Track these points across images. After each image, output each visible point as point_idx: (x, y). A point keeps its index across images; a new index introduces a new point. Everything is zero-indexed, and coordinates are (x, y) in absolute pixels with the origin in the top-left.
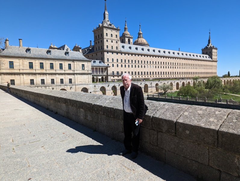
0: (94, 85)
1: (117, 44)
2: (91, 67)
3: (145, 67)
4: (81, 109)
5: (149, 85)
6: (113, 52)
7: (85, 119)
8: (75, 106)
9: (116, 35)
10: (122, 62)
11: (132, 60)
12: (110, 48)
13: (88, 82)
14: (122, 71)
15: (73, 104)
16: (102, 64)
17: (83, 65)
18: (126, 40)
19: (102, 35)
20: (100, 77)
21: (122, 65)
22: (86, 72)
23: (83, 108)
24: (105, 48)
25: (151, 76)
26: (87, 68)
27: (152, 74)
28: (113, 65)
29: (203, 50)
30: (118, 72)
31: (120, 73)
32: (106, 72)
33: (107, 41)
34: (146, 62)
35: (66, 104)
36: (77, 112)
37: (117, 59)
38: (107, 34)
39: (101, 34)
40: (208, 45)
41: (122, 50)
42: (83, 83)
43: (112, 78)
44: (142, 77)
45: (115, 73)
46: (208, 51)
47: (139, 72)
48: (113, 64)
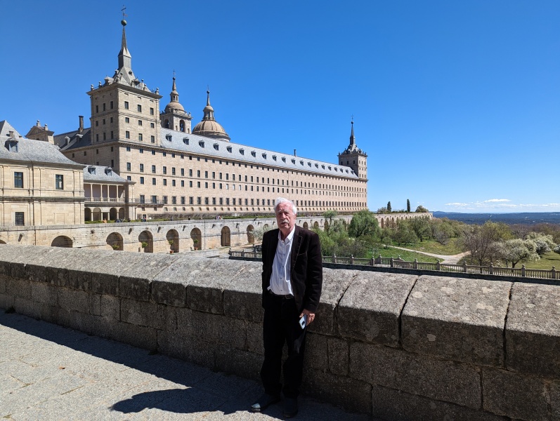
0: (89, 230)
1: (153, 130)
2: (82, 183)
3: (221, 188)
4: (107, 297)
5: (232, 230)
6: (142, 149)
7: (120, 321)
8: (83, 287)
9: (152, 109)
10: (165, 172)
11: (191, 171)
12: (134, 139)
13: (72, 220)
14: (165, 195)
15: (77, 283)
16: (113, 177)
17: (60, 178)
18: (175, 122)
19: (114, 105)
20: (106, 210)
21: (165, 180)
22: (70, 195)
23: (113, 293)
24: (122, 137)
25: (235, 209)
26: (72, 186)
27: (237, 203)
28: (142, 178)
29: (340, 156)
30: (154, 198)
31: (160, 199)
32: (123, 195)
33: (127, 120)
34: (224, 177)
35: (52, 282)
36: (92, 306)
37: (154, 167)
38: (127, 103)
39: (112, 102)
40: (350, 147)
41: (166, 144)
42: (58, 224)
43: (139, 211)
44: (215, 209)
45: (148, 200)
46: (349, 159)
47: (207, 199)
48: (142, 176)
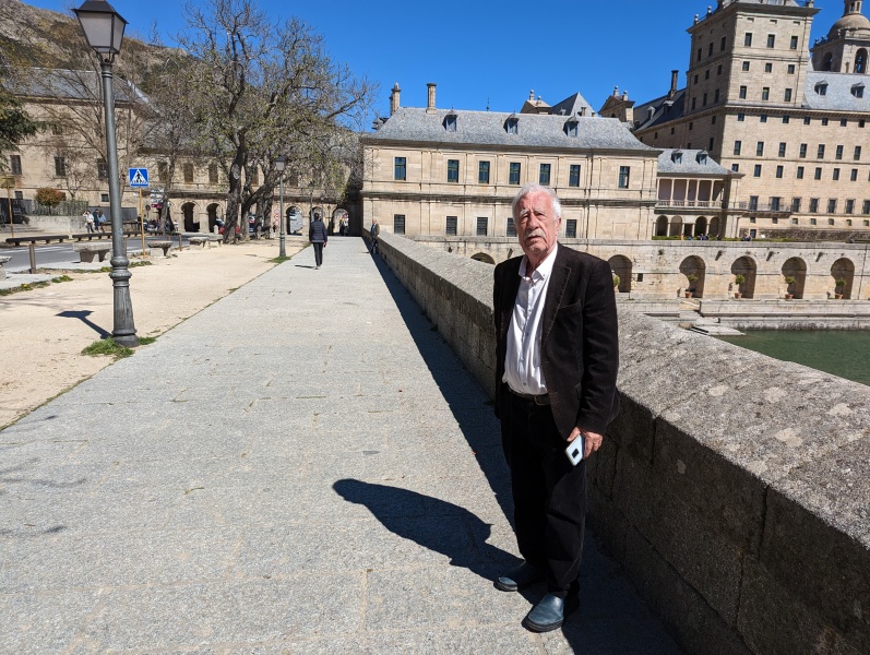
0: (657, 249)
1: (792, 78)
6: (764, 114)
7: (479, 357)
9: (794, 38)
10: (803, 154)
11: (859, 148)
12: (754, 98)
14: (797, 195)
18: (845, 54)
19: (727, 43)
20: (691, 219)
21: (801, 169)
22: (634, 196)
24: (733, 96)
26: (640, 183)
28: (758, 167)
30: (776, 201)
31: (787, 202)
32: (720, 197)
35: (451, 301)
36: (468, 334)
37: (783, 145)
38: (749, 36)
39: (724, 39)
41: (816, 102)
43: (745, 223)
45: (764, 203)
48: (758, 163)
